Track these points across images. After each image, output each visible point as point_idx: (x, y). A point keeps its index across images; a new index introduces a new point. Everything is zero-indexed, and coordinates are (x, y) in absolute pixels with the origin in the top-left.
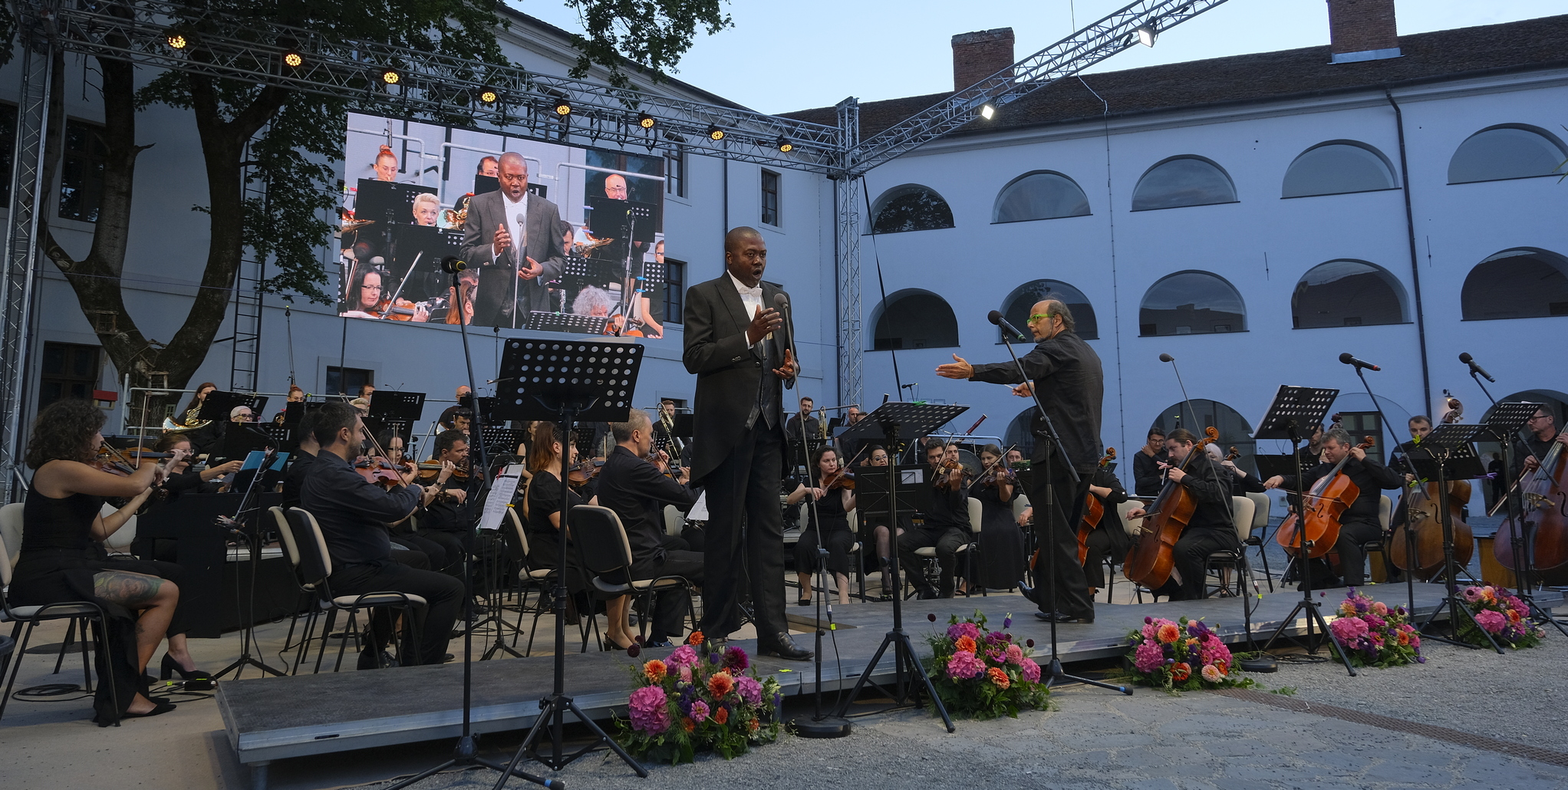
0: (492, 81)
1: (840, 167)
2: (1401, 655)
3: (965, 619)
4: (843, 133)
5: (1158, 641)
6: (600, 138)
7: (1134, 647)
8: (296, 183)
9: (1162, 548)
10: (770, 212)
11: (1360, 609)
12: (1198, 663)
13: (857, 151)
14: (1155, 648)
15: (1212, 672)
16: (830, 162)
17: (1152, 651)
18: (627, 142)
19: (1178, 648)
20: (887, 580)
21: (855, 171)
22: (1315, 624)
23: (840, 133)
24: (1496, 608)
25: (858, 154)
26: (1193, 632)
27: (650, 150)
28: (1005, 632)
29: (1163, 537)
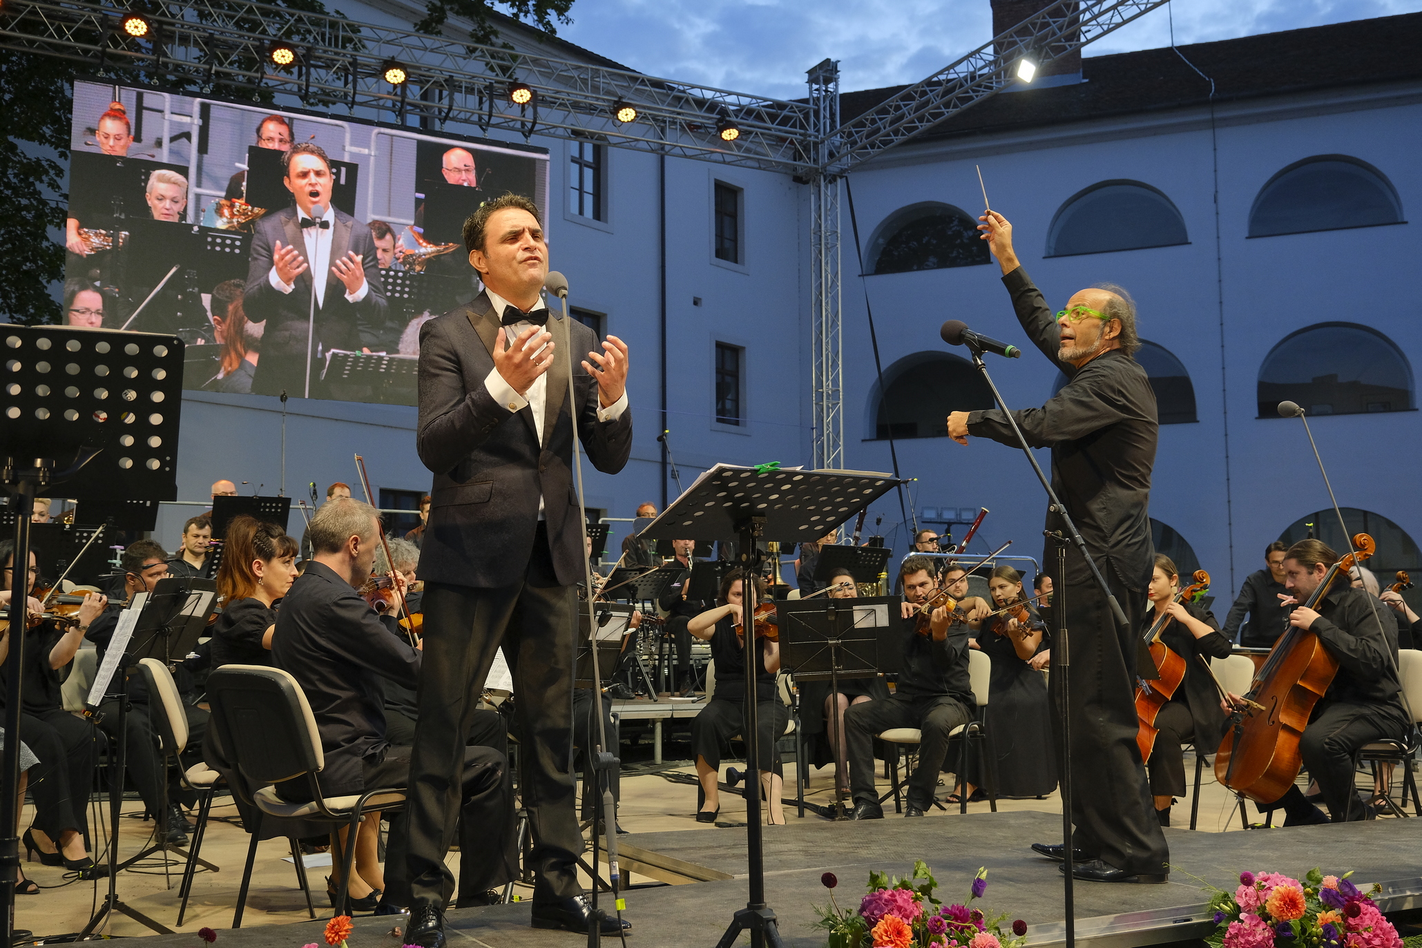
0: (289, 34)
1: (811, 164)
3: (895, 882)
4: (817, 113)
5: (1266, 917)
6: (453, 119)
7: (1222, 924)
8: (15, 190)
9: (1282, 736)
10: (727, 244)
13: (837, 140)
14: (1259, 929)
16: (797, 156)
17: (1252, 933)
18: (494, 126)
19: (1304, 930)
20: (844, 778)
21: (834, 168)
23: (812, 114)
25: (837, 144)
26: (1331, 898)
27: (526, 137)
28: (972, 908)
29: (1284, 719)
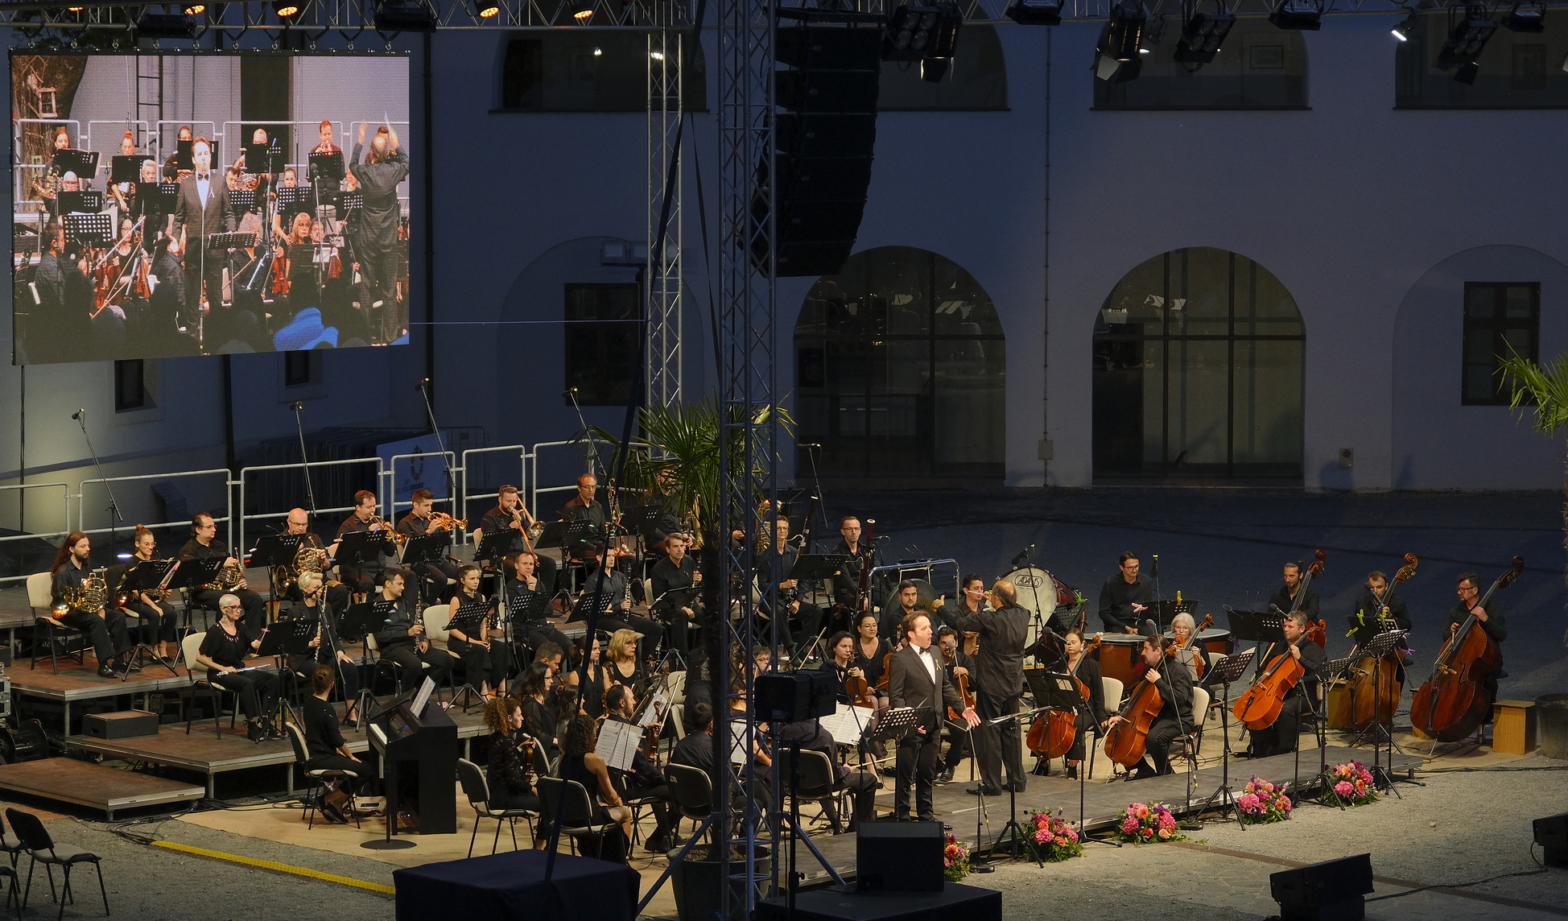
2: (1276, 817)
5: (1136, 817)
7: (1122, 820)
11: (1257, 787)
12: (1156, 828)
14: (1134, 820)
15: (1164, 833)
17: (1132, 822)
19: (1147, 820)
22: (1228, 798)
24: (1349, 780)
26: (1156, 810)
28: (1060, 818)
29: (1139, 728)
